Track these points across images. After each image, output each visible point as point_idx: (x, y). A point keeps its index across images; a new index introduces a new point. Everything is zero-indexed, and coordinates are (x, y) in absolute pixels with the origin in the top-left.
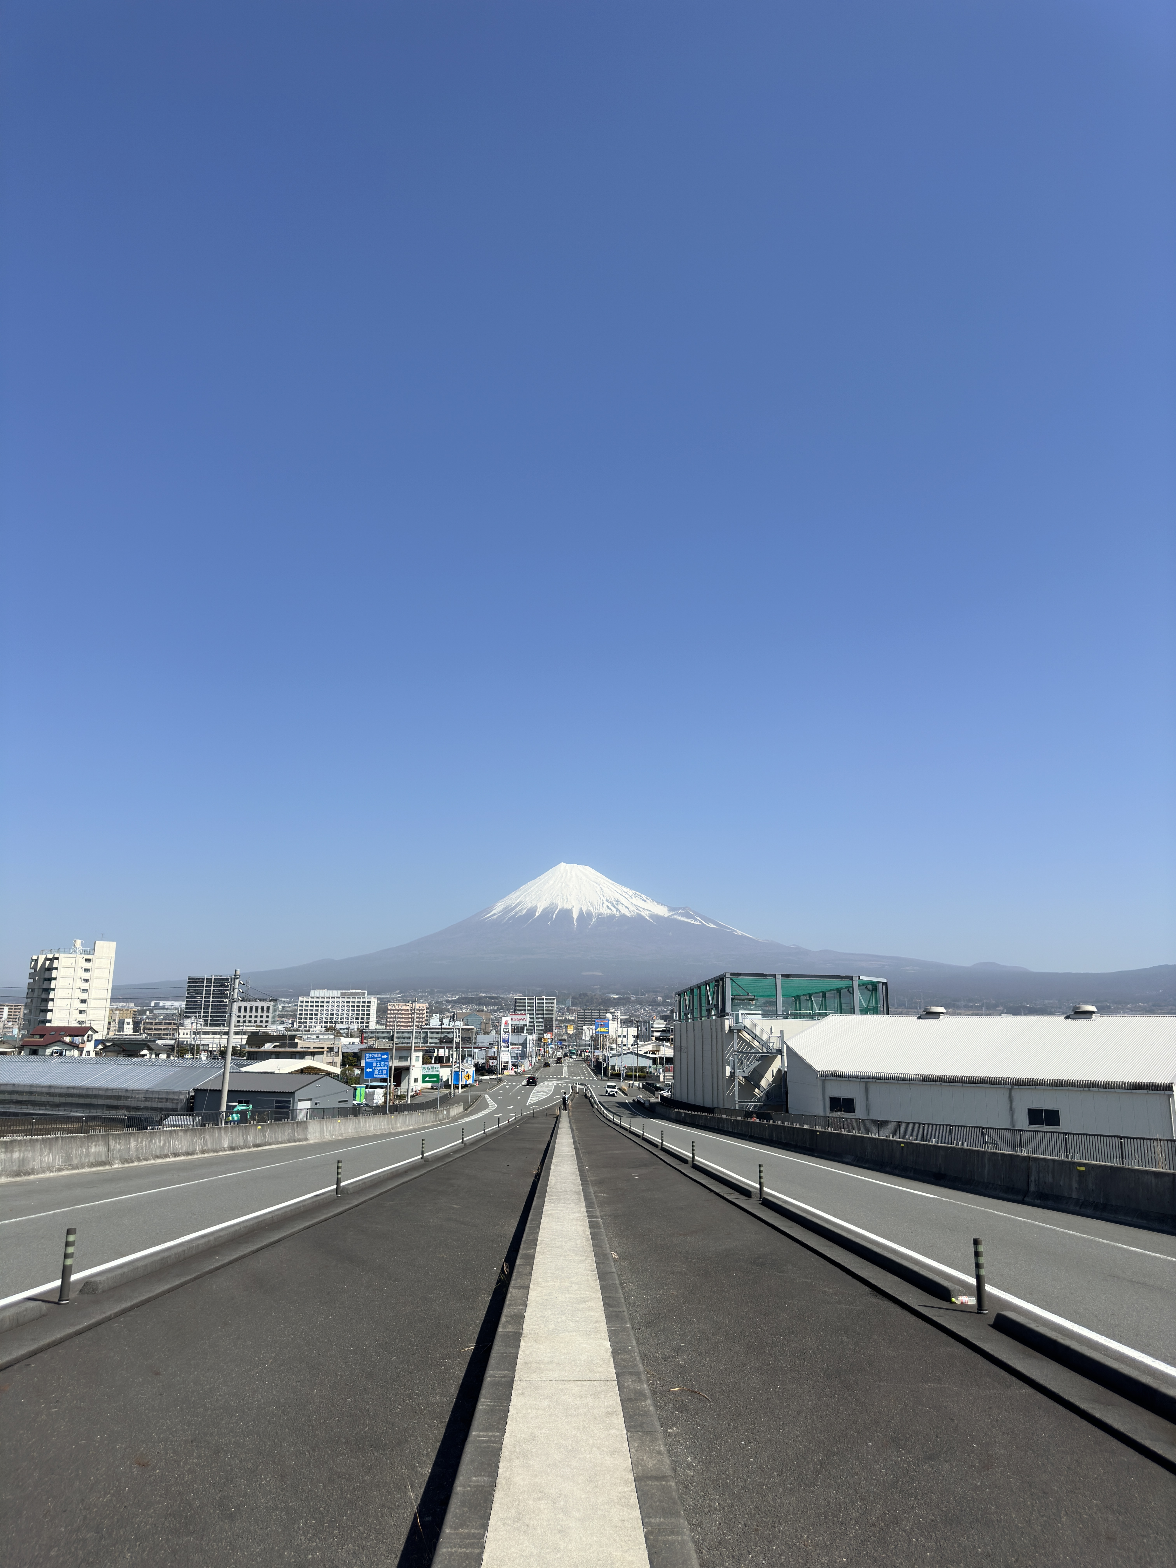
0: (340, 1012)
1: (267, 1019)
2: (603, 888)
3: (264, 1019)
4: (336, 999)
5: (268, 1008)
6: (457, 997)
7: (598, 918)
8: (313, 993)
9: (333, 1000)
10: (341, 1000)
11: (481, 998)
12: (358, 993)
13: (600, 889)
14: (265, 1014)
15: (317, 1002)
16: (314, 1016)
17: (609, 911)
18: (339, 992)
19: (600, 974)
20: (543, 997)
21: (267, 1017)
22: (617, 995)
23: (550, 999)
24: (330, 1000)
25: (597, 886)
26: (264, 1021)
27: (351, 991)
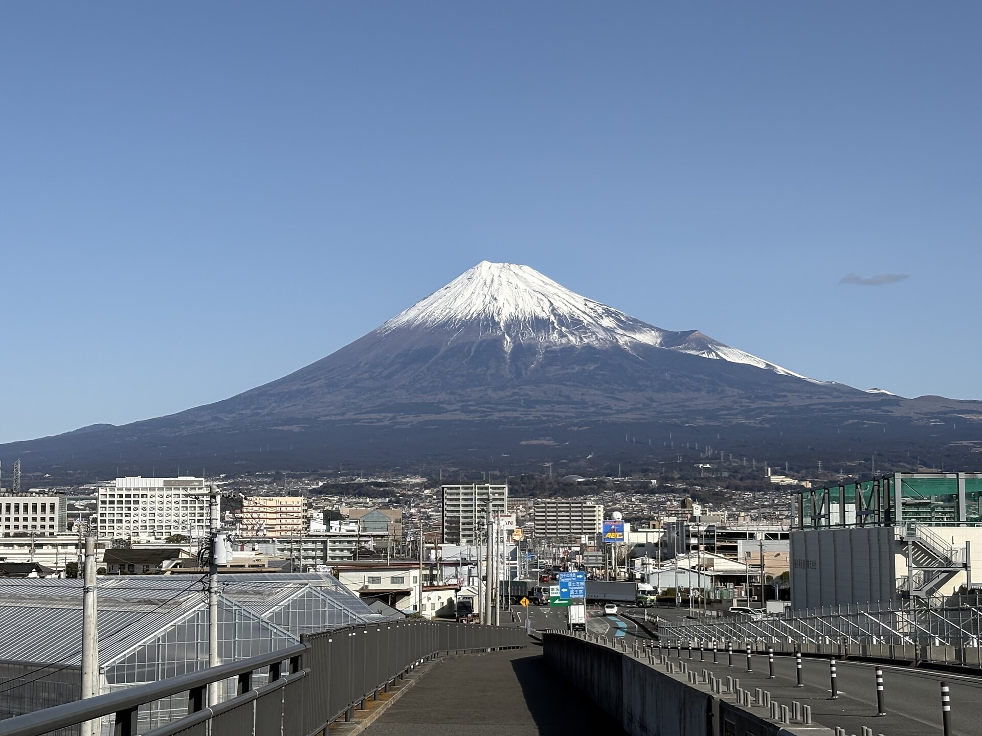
0: (165, 512)
1: (52, 523)
2: (553, 301)
3: (47, 523)
4: (157, 493)
5: (52, 507)
6: (321, 484)
7: (546, 352)
8: (120, 482)
9: (153, 493)
10: (165, 493)
11: (361, 485)
12: (192, 481)
13: (548, 304)
14: (48, 515)
15: (128, 496)
16: (124, 519)
17: (564, 341)
18: (162, 480)
19: (552, 443)
20: (487, 485)
21: (52, 519)
22: (584, 477)
23: (499, 488)
24: (149, 493)
25: (543, 298)
26: (47, 528)
27: (180, 478)
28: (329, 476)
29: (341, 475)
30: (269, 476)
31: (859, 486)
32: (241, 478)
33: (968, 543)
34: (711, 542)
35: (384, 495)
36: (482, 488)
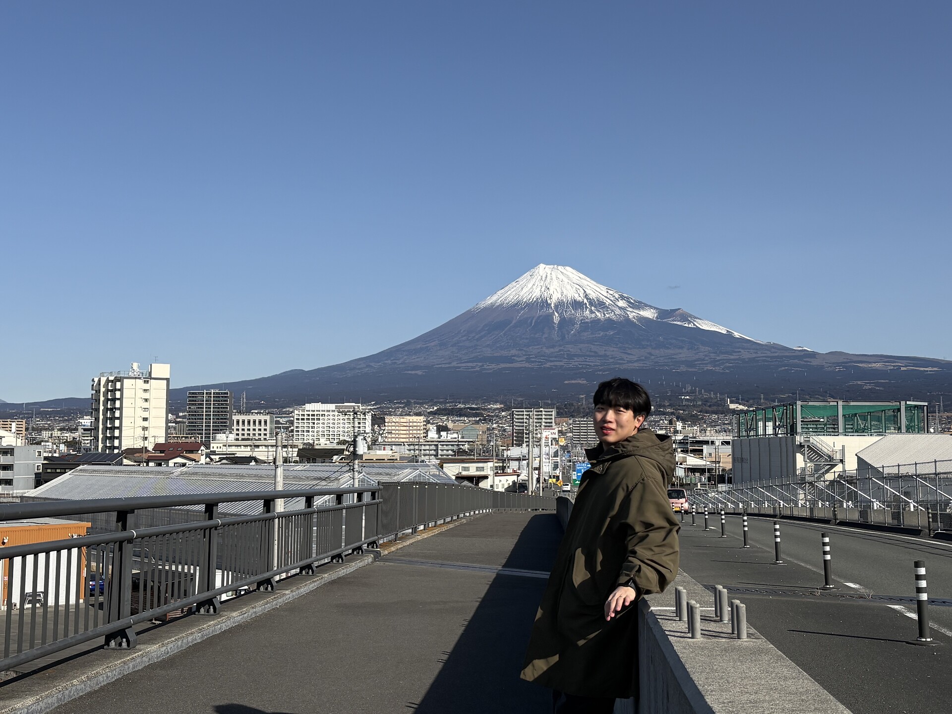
0: (336, 426)
1: (265, 432)
2: (586, 290)
4: (331, 413)
5: (266, 422)
7: (581, 323)
8: (308, 407)
9: (328, 413)
10: (336, 413)
11: (461, 409)
12: (353, 406)
14: (263, 427)
15: (313, 415)
16: (311, 430)
18: (334, 405)
24: (326, 413)
28: (441, 403)
29: (448, 403)
30: (402, 403)
31: (774, 410)
32: (385, 404)
33: (843, 447)
34: (686, 446)
35: (476, 415)
36: (538, 411)
